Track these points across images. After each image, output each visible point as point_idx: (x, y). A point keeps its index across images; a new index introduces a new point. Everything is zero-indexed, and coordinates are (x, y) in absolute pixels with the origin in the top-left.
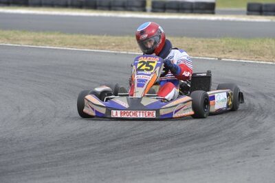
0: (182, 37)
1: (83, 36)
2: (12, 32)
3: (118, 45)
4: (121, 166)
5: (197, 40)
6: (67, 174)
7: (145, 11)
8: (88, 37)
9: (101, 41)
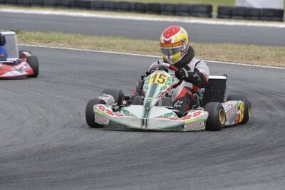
0: (249, 44)
1: (147, 41)
2: (73, 36)
4: (185, 177)
5: (264, 48)
6: (130, 184)
7: (210, 17)
8: (151, 42)
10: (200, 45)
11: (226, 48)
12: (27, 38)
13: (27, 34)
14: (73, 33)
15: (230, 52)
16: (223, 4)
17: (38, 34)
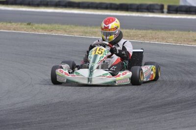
0: (189, 31)
2: (68, 26)
3: (143, 37)
4: (145, 123)
6: (107, 127)
7: (163, 12)
9: (131, 34)
10: (155, 32)
11: (173, 34)
12: (36, 28)
13: (36, 25)
14: (68, 24)
15: (176, 36)
16: (171, 4)
17: (44, 25)
